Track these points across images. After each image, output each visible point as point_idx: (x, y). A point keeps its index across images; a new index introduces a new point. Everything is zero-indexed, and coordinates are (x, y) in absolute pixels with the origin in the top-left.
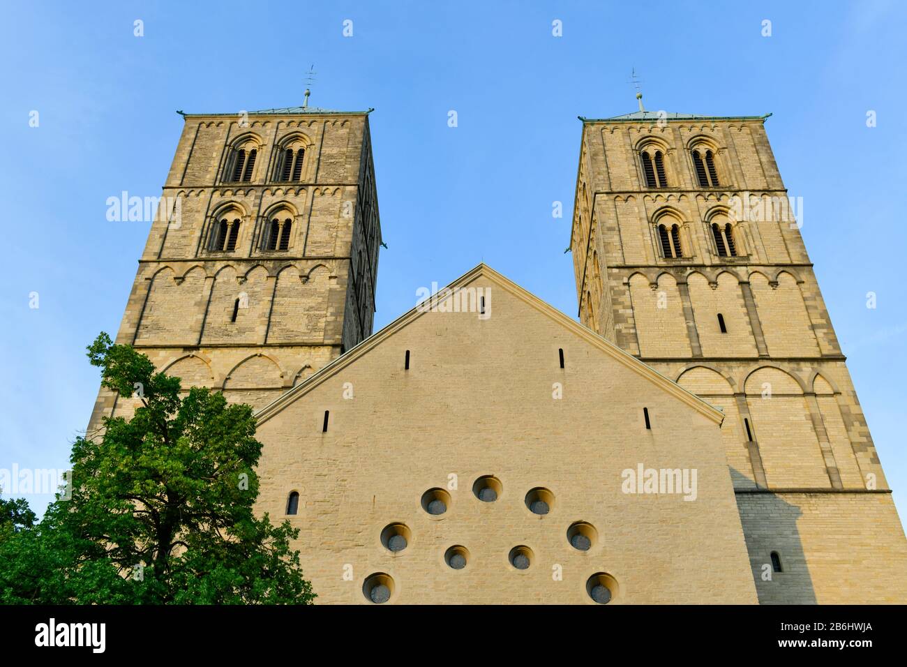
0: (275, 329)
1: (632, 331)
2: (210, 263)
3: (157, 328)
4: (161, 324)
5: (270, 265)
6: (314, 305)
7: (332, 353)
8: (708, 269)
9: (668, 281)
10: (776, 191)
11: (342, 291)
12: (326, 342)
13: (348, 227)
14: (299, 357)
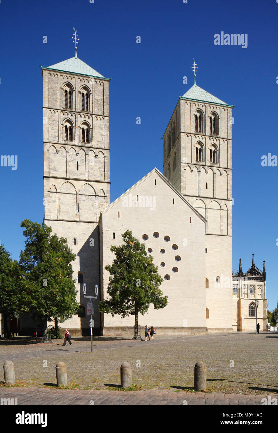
0: (91, 174)
1: (185, 186)
2: (66, 146)
3: (55, 170)
4: (57, 169)
5: (85, 149)
6: (101, 167)
7: (108, 185)
8: (207, 167)
9: (195, 170)
10: (229, 139)
11: (108, 163)
12: (106, 181)
13: (108, 136)
14: (99, 185)
